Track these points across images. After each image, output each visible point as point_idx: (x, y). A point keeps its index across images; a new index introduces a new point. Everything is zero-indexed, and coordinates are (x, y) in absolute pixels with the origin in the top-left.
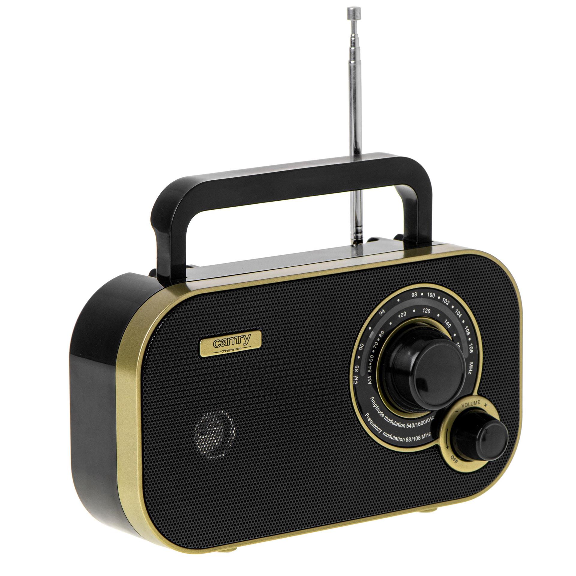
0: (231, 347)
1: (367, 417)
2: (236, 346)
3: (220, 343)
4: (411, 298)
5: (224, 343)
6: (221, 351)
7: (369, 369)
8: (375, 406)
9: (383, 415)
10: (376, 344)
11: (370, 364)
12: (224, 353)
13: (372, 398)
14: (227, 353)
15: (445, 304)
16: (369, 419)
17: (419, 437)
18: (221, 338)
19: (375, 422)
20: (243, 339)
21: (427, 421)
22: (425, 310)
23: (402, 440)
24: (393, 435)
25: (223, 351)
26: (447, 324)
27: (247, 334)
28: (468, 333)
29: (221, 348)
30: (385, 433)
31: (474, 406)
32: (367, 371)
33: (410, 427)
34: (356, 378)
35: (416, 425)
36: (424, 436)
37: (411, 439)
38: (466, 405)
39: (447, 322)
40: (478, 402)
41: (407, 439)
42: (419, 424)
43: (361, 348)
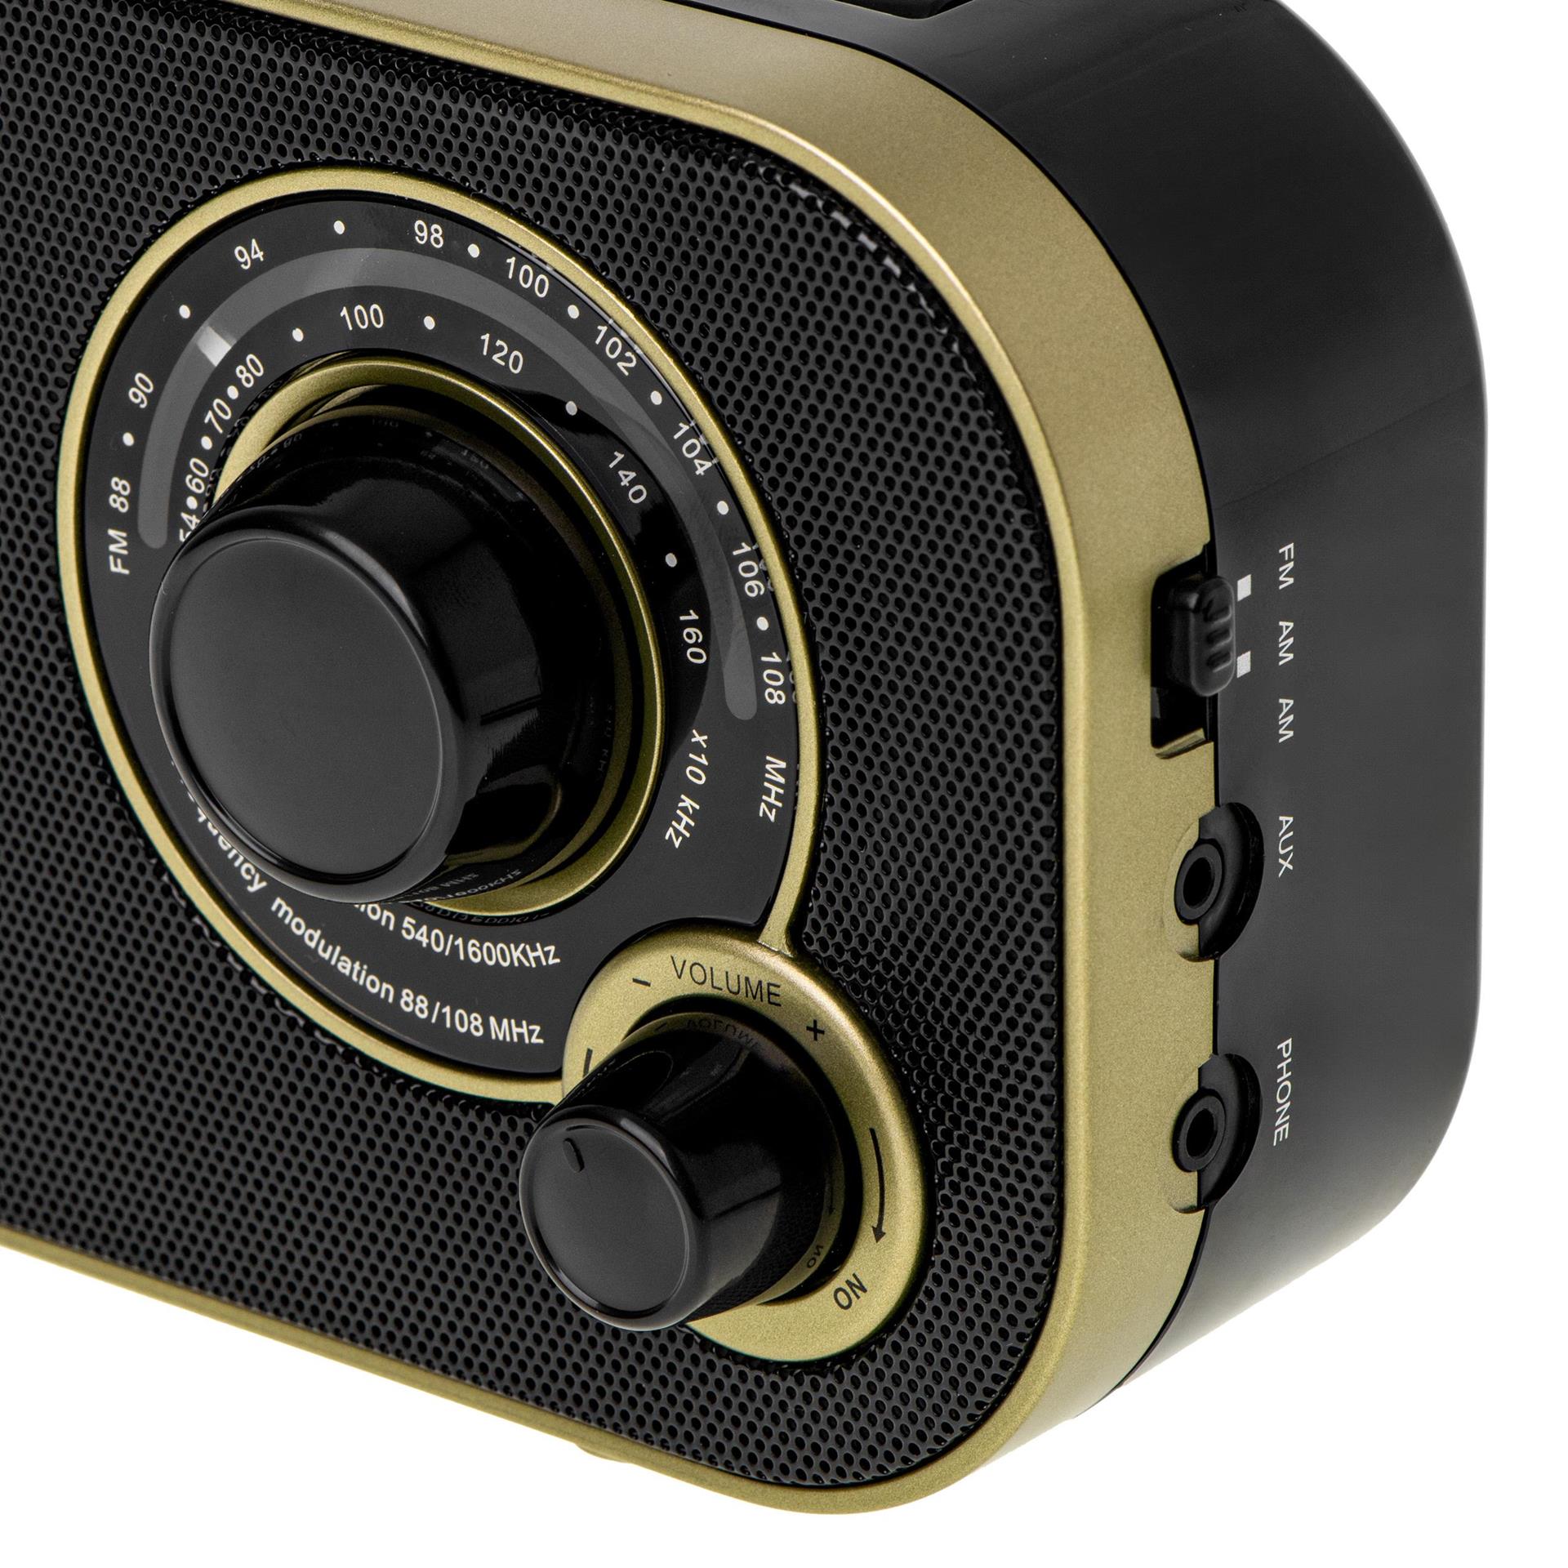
4: (409, 241)
7: (186, 528)
10: (221, 409)
11: (192, 503)
15: (611, 365)
17: (477, 1020)
21: (516, 954)
22: (494, 349)
23: (382, 989)
24: (330, 938)
26: (625, 478)
28: (754, 585)
30: (282, 907)
32: (173, 534)
33: (425, 941)
34: (118, 542)
35: (455, 949)
36: (504, 1030)
37: (431, 1008)
38: (698, 974)
39: (621, 466)
40: (770, 992)
41: (407, 995)
42: (475, 951)
43: (139, 393)
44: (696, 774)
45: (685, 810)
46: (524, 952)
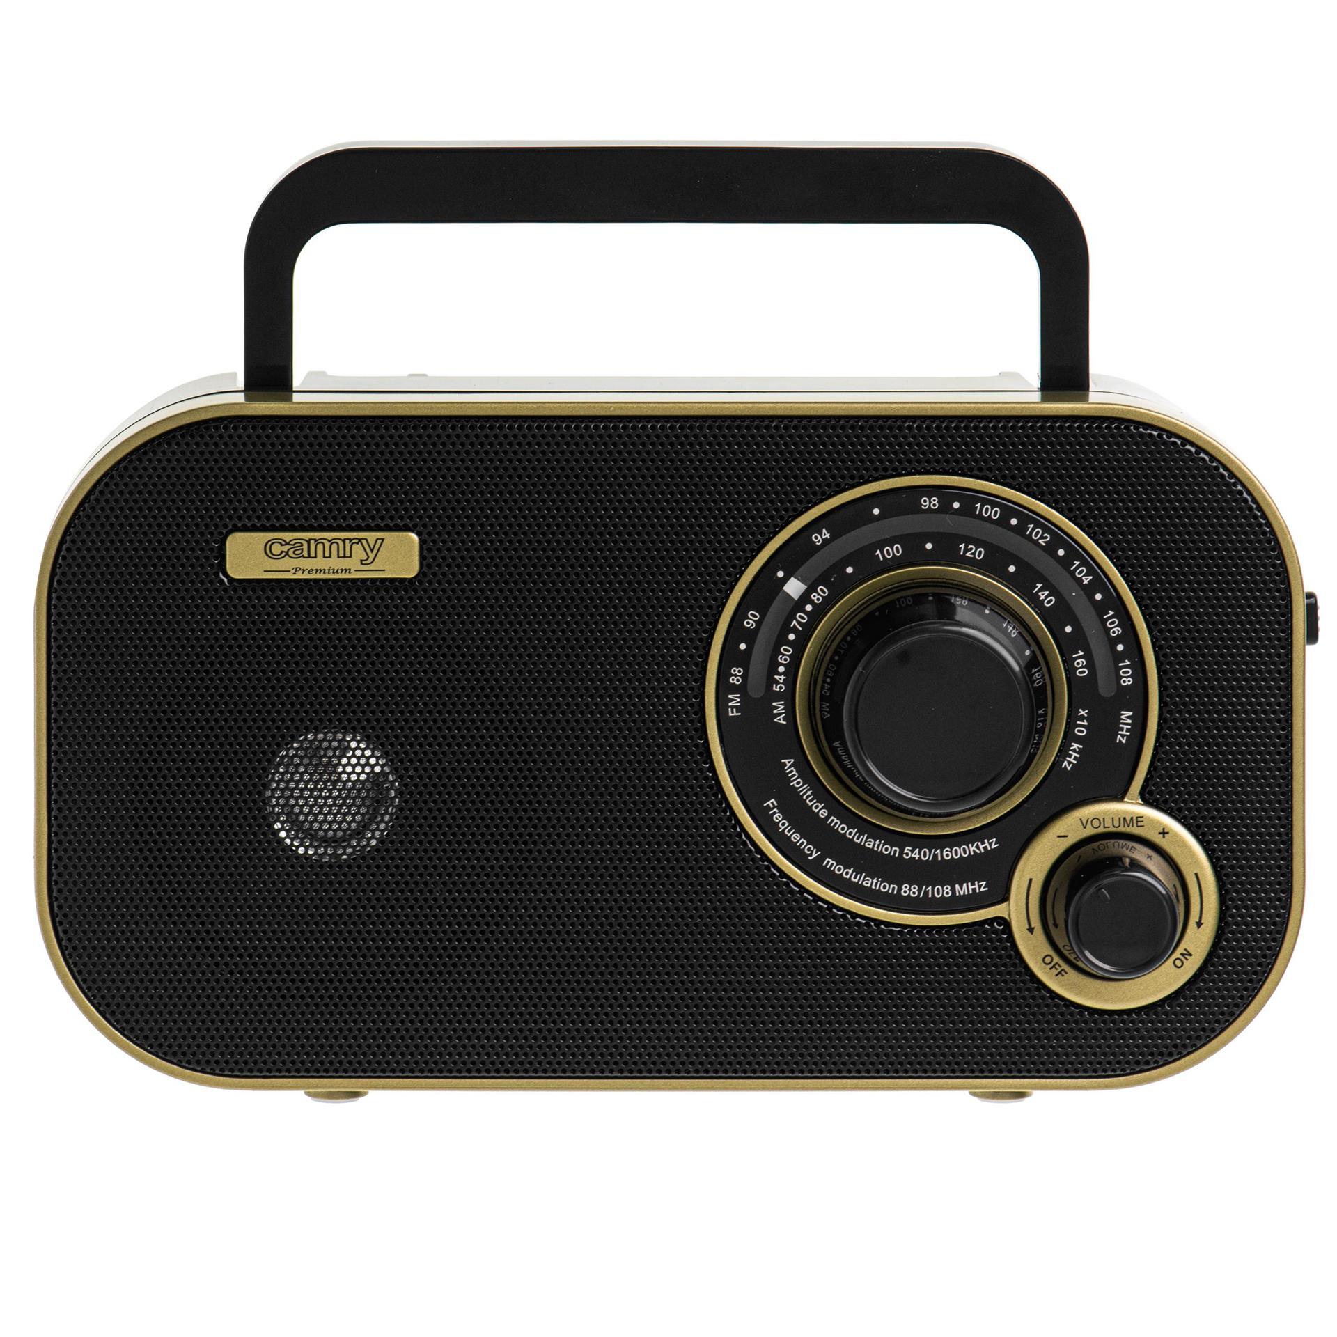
0: (320, 563)
1: (768, 808)
2: (335, 563)
3: (286, 548)
4: (917, 509)
5: (296, 550)
6: (287, 569)
7: (777, 683)
8: (796, 782)
9: (823, 813)
10: (802, 618)
11: (781, 669)
12: (299, 576)
13: (788, 762)
14: (306, 576)
15: (1036, 543)
16: (778, 817)
17: (947, 889)
18: (288, 536)
19: (796, 827)
20: (357, 549)
21: (972, 848)
22: (966, 550)
23: (891, 888)
24: (858, 871)
25: (296, 569)
26: (1042, 595)
27: (371, 536)
28: (1116, 631)
29: (288, 563)
30: (829, 862)
31: (1122, 829)
32: (769, 687)
33: (917, 857)
34: (735, 699)
35: (935, 856)
36: (963, 890)
37: (919, 891)
38: (1096, 823)
39: (1041, 590)
40: (1138, 820)
41: (905, 887)
42: (947, 854)
43: (750, 623)
44: (1080, 731)
45: (1074, 750)
46: (977, 847)
